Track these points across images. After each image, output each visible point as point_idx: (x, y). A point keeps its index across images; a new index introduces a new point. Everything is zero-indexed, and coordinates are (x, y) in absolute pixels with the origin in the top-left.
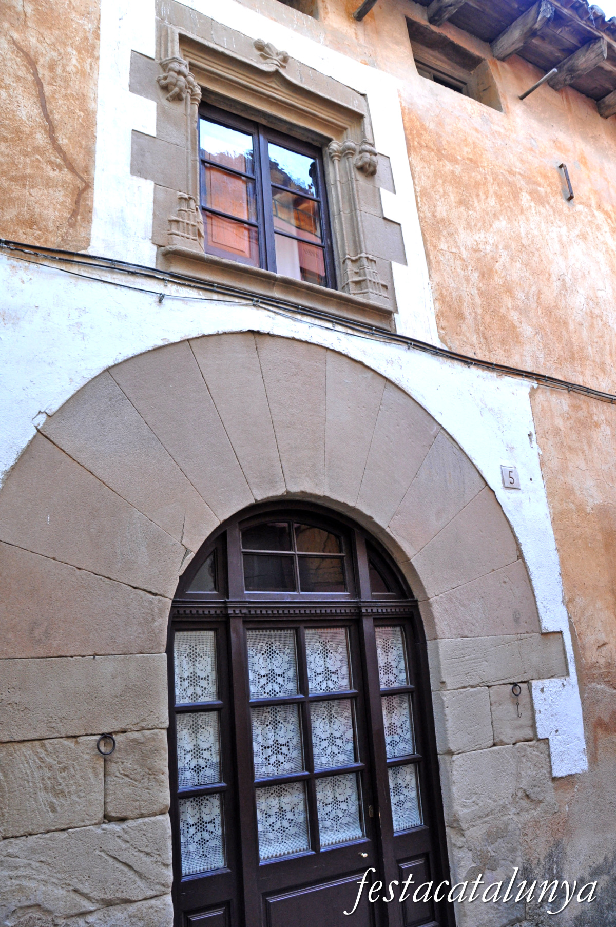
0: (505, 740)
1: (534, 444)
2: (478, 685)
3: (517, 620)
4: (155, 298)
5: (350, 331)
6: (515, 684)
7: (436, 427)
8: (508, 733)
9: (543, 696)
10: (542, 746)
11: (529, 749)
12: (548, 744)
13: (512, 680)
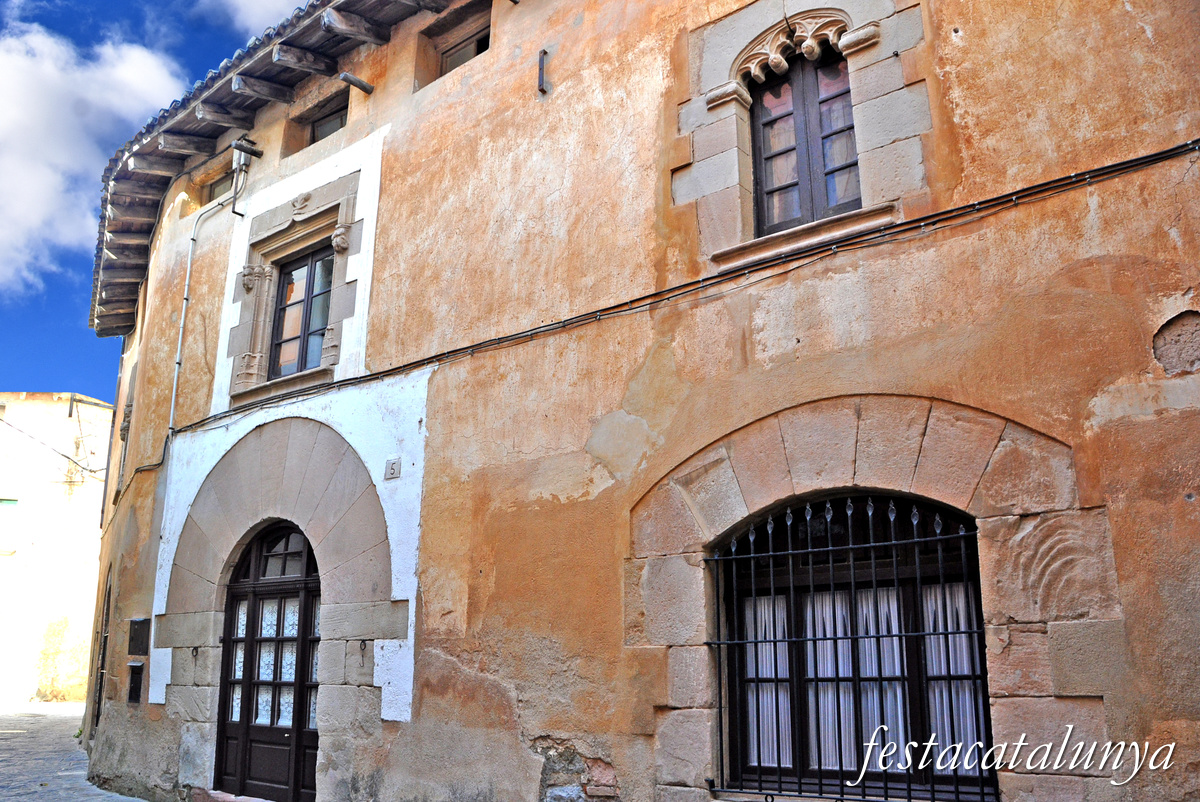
0: (351, 682)
1: (424, 428)
2: (339, 639)
3: (374, 590)
4: (224, 429)
5: (305, 397)
6: (363, 641)
7: (347, 445)
8: (354, 677)
9: (382, 652)
10: (377, 692)
11: (367, 692)
12: (381, 691)
13: (362, 638)
